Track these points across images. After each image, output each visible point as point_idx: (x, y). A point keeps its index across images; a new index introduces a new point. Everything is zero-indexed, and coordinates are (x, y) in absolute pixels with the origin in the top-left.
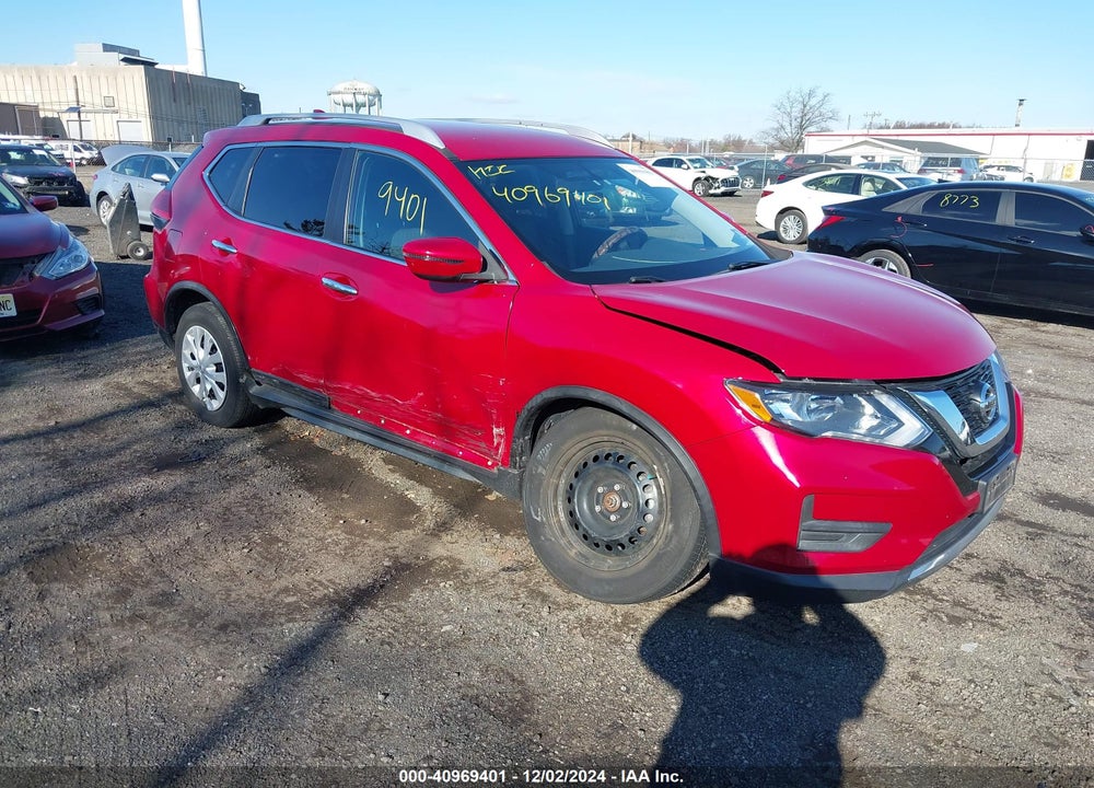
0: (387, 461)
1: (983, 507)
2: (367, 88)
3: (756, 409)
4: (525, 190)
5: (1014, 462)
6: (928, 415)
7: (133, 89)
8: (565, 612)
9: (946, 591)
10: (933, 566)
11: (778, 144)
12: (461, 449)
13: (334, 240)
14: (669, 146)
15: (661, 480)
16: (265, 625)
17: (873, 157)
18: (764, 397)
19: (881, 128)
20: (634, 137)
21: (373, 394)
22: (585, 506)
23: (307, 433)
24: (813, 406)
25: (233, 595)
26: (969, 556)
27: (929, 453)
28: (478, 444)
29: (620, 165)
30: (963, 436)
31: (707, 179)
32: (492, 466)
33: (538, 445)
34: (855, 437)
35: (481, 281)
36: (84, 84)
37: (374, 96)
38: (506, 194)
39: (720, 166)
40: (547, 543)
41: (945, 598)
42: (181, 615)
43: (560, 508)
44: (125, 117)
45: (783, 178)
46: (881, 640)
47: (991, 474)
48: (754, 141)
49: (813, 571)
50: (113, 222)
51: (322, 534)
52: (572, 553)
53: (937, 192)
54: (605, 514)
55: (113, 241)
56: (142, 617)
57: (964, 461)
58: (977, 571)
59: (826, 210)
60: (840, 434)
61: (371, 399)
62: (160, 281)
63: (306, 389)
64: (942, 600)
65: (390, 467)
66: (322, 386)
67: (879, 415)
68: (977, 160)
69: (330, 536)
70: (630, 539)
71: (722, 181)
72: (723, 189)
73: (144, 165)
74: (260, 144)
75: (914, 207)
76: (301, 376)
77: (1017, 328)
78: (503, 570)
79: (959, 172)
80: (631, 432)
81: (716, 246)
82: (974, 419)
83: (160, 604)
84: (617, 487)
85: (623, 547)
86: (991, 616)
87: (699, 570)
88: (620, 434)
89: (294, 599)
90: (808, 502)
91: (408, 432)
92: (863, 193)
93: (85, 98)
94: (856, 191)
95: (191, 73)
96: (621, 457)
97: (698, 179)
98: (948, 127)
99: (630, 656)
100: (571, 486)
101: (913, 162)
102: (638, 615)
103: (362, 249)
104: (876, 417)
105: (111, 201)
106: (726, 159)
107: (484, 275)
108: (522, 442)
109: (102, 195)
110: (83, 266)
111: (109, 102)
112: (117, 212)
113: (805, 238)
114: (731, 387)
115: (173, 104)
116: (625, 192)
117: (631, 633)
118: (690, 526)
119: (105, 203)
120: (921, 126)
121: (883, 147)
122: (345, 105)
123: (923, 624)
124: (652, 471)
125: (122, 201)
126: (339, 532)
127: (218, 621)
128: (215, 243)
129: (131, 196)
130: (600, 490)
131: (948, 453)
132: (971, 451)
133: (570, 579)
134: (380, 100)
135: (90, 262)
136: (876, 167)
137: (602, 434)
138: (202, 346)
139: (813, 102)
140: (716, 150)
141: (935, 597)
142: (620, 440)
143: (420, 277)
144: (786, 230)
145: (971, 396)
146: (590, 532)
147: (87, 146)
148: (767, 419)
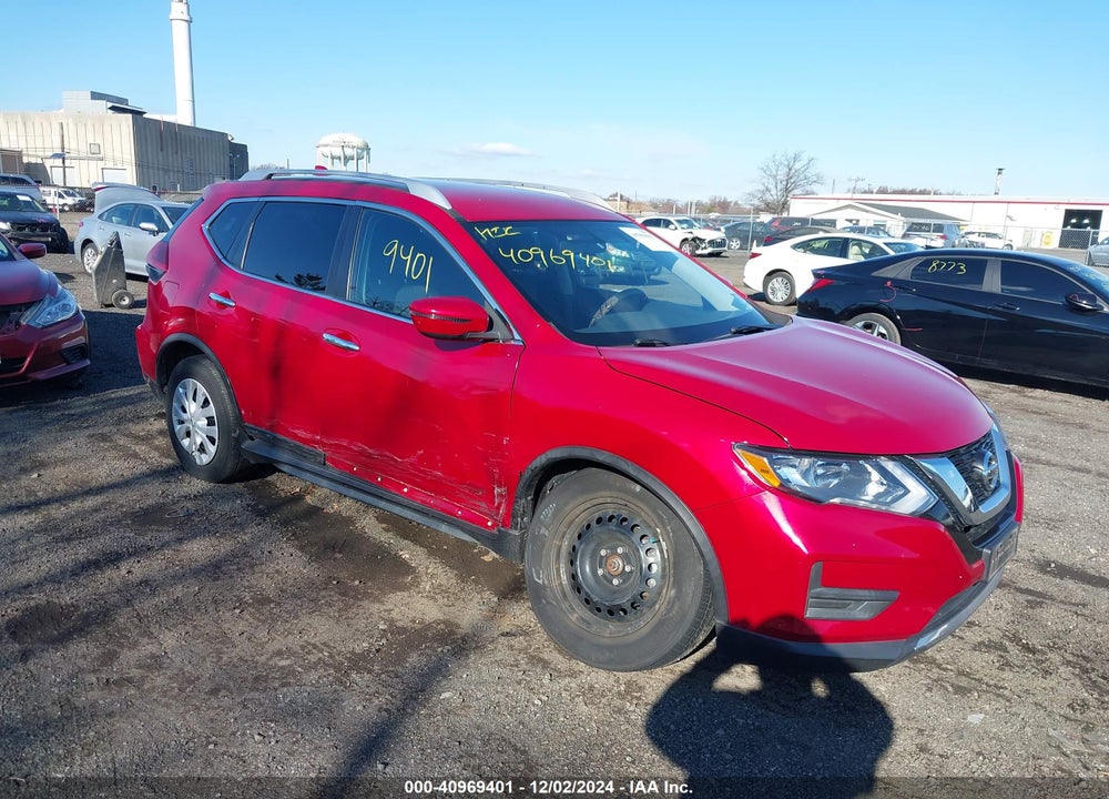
0: (380, 519)
1: (987, 576)
2: (357, 141)
3: (764, 474)
4: (531, 252)
5: (1016, 530)
6: (933, 482)
7: (120, 139)
8: (567, 680)
9: (950, 660)
10: (937, 635)
11: (763, 206)
12: (460, 509)
13: (336, 295)
14: (655, 206)
15: (664, 544)
16: (258, 690)
17: (858, 221)
18: (772, 462)
19: (865, 192)
20: (622, 197)
21: (370, 451)
22: (588, 569)
23: (298, 490)
24: (820, 471)
25: (225, 658)
26: (971, 624)
27: (935, 520)
28: (477, 503)
29: (622, 229)
30: (967, 502)
31: (694, 239)
32: (493, 527)
33: (540, 507)
34: (862, 503)
35: (486, 340)
36: (70, 131)
37: (363, 149)
38: (512, 255)
39: (707, 227)
40: (548, 607)
41: (949, 667)
42: (170, 678)
43: (562, 570)
44: (110, 165)
45: (770, 240)
46: (889, 710)
47: (995, 542)
48: (740, 202)
49: (817, 639)
50: (99, 270)
51: (315, 595)
52: (574, 617)
53: (925, 258)
54: (608, 578)
55: (98, 289)
56: (130, 680)
57: (968, 529)
58: (979, 640)
59: (816, 274)
60: (847, 500)
61: (369, 456)
62: (152, 332)
63: (301, 444)
64: (946, 670)
65: (384, 525)
66: (318, 442)
67: (885, 482)
68: (959, 226)
69: (324, 597)
70: (632, 604)
71: (709, 242)
72: (710, 250)
73: (132, 214)
74: (261, 199)
75: (902, 272)
76: (296, 431)
77: (1005, 393)
78: (503, 635)
79: (942, 237)
80: (634, 494)
81: (715, 309)
82: (978, 487)
83: (149, 668)
84: (620, 550)
85: (625, 613)
86: (996, 686)
87: (702, 638)
88: (624, 496)
89: (288, 662)
90: (816, 569)
91: (405, 490)
92: (850, 256)
93: (71, 145)
94: (844, 254)
95: (179, 123)
96: (625, 520)
97: (685, 240)
98: (929, 193)
99: (635, 725)
100: (574, 548)
101: (896, 226)
102: (641, 683)
103: (364, 305)
104: (882, 484)
105: (95, 249)
106: (713, 220)
107: (489, 335)
108: (523, 503)
109: (87, 243)
110: (71, 314)
111: (95, 149)
112: (103, 261)
113: (792, 300)
114: (740, 451)
115: (160, 153)
116: (614, 251)
117: (635, 702)
118: (693, 591)
119: (89, 250)
120: (903, 192)
121: (867, 211)
122: (333, 158)
123: (928, 694)
124: (655, 535)
125: (109, 250)
126: (332, 593)
127: (208, 687)
128: (212, 295)
129: (119, 245)
130: (603, 553)
131: (951, 520)
132: (976, 519)
133: (571, 645)
134: (368, 154)
135: (78, 311)
136: (861, 230)
137: (604, 496)
138: (194, 400)
139: (798, 165)
140: (702, 211)
141: (939, 666)
142: (623, 502)
143: (425, 335)
144: (773, 293)
145: (974, 464)
146: (592, 596)
147: (70, 192)
148: (776, 484)
